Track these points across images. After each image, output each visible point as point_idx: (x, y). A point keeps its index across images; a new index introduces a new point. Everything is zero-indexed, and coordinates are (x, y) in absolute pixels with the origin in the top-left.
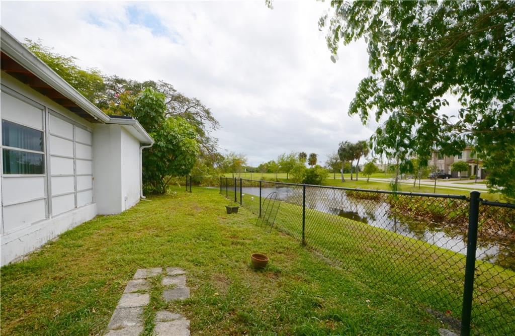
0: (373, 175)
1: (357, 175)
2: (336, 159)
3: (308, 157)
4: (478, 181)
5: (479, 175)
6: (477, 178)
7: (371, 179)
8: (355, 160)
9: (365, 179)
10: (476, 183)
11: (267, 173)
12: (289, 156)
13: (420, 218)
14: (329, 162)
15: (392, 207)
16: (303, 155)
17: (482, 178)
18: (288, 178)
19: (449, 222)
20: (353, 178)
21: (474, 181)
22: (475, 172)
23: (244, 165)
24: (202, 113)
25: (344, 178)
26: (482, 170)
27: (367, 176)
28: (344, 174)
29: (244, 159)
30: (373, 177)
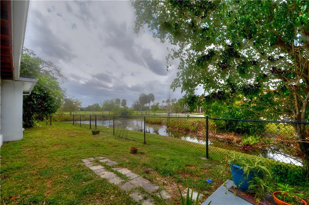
0: (157, 111)
1: (149, 112)
2: (137, 103)
3: (121, 101)
4: (200, 113)
5: (200, 111)
6: (200, 112)
7: (156, 114)
8: (148, 104)
9: (153, 114)
10: (199, 114)
11: (96, 111)
12: (110, 101)
13: (180, 131)
14: (134, 104)
15: (168, 127)
16: (118, 100)
17: (201, 112)
18: (110, 114)
19: (192, 132)
20: (147, 113)
21: (198, 113)
22: (199, 110)
23: (80, 106)
24: (54, 71)
25: (143, 113)
26: (201, 108)
27: (154, 112)
28: (142, 111)
29: (79, 103)
30: (157, 113)
